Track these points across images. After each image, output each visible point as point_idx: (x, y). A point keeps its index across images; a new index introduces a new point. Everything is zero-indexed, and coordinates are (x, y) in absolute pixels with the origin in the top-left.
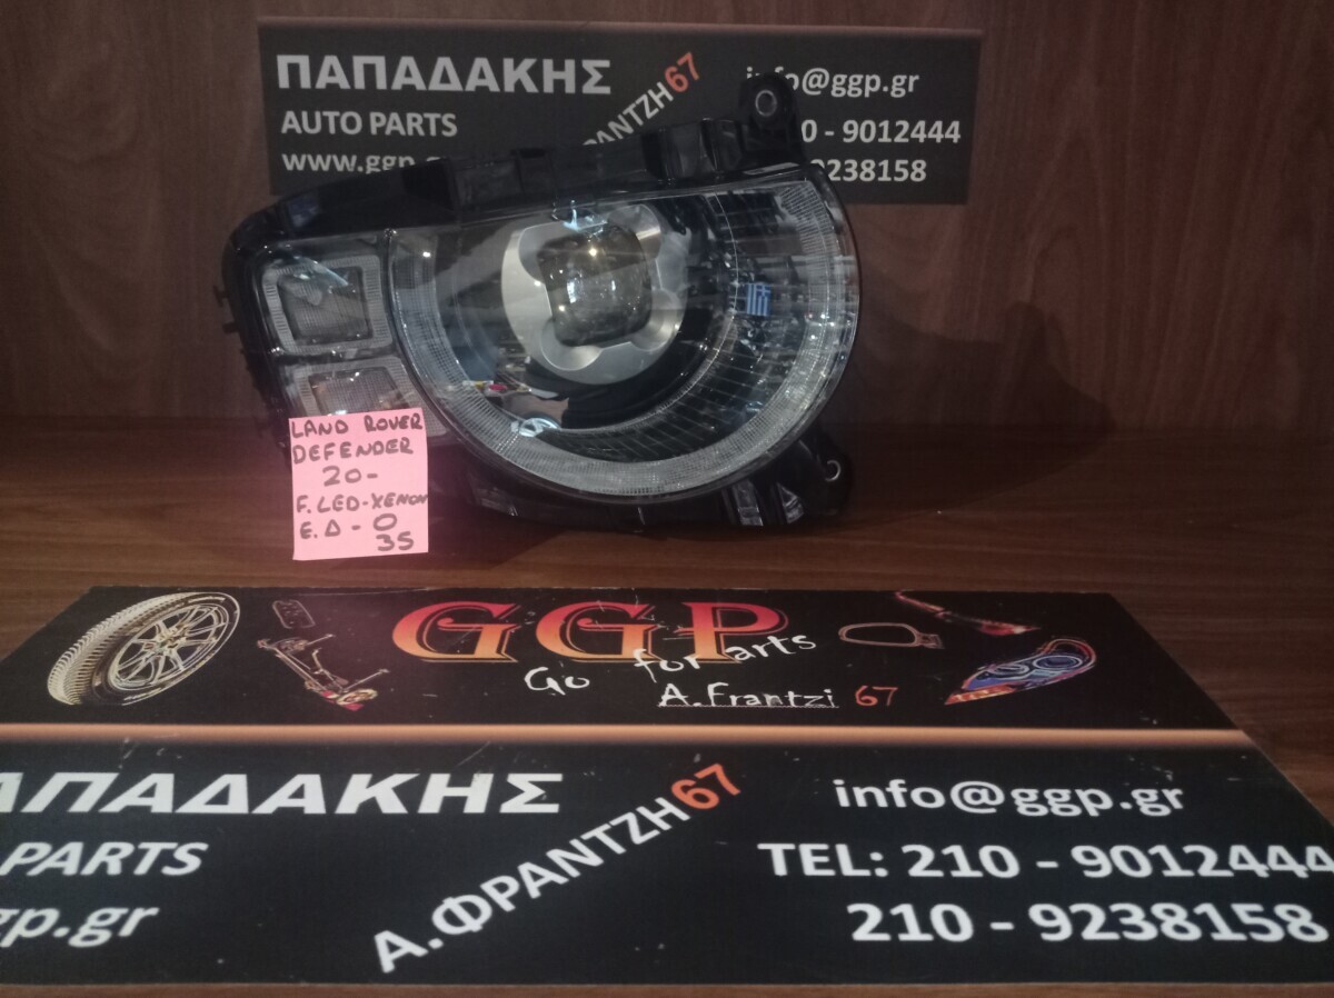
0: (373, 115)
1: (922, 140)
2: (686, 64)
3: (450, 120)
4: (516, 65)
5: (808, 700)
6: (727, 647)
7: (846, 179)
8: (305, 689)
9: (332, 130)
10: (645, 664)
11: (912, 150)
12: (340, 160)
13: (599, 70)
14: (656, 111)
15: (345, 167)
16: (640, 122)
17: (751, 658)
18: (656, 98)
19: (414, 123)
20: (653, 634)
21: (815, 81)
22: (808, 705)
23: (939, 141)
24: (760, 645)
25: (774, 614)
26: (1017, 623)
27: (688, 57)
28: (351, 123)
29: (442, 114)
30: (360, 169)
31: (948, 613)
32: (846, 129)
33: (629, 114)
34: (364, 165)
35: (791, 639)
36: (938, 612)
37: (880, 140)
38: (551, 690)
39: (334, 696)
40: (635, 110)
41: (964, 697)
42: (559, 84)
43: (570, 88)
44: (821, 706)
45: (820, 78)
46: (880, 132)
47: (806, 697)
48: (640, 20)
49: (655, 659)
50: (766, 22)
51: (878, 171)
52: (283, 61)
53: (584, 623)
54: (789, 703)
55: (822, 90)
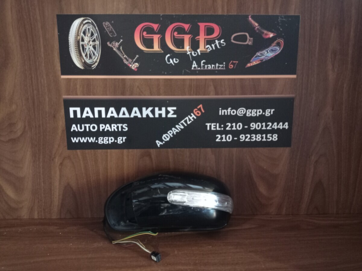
0: (101, 125)
1: (276, 128)
2: (200, 108)
3: (125, 126)
4: (147, 109)
7: (252, 140)
9: (88, 130)
11: (273, 131)
12: (90, 139)
13: (173, 110)
15: (92, 141)
16: (186, 125)
18: (191, 118)
19: (114, 127)
21: (241, 112)
23: (281, 128)
27: (201, 106)
28: (94, 128)
29: (123, 124)
30: (96, 141)
32: (251, 125)
33: (182, 123)
34: (98, 140)
37: (262, 129)
40: (184, 121)
42: (160, 115)
43: (164, 116)
45: (243, 111)
46: (262, 126)
48: (186, 95)
50: (225, 95)
51: (262, 138)
52: (72, 110)
55: (244, 114)
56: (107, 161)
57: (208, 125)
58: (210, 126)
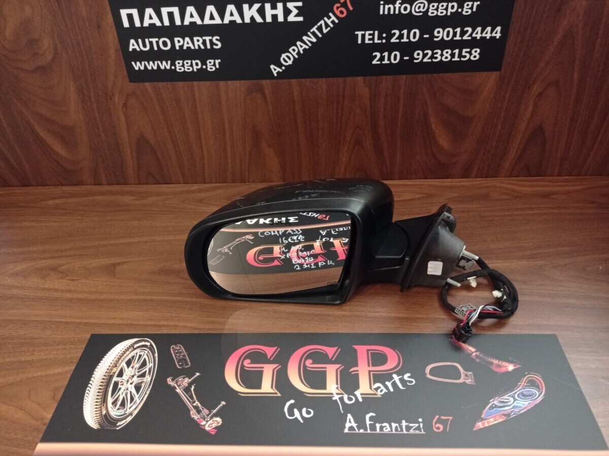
0: (176, 40)
1: (478, 38)
2: (345, 2)
3: (217, 40)
4: (250, 8)
5: (412, 427)
6: (374, 384)
7: (434, 60)
8: (191, 417)
9: (156, 48)
10: (336, 397)
11: (473, 43)
12: (162, 63)
13: (296, 7)
14: (329, 29)
15: (165, 67)
16: (320, 35)
17: (385, 392)
18: (329, 22)
19: (198, 42)
20: (340, 371)
21: (419, 7)
22: (412, 431)
23: (488, 38)
24: (389, 382)
25: (396, 356)
26: (510, 362)
28: (165, 44)
29: (213, 37)
30: (173, 68)
31: (478, 353)
32: (436, 33)
33: (314, 32)
34: (175, 66)
35: (403, 377)
36: (473, 353)
37: (455, 39)
38: (296, 418)
39: (203, 423)
40: (317, 29)
41: (483, 424)
42: (275, 17)
43: (281, 19)
44: (417, 432)
45: (422, 5)
46: (455, 34)
47: (411, 425)
49: (342, 394)
51: (453, 55)
52: (124, 13)
53: (309, 363)
54: (402, 430)
55: (423, 12)
56: (194, 100)
57: (360, 33)
58: (363, 36)
